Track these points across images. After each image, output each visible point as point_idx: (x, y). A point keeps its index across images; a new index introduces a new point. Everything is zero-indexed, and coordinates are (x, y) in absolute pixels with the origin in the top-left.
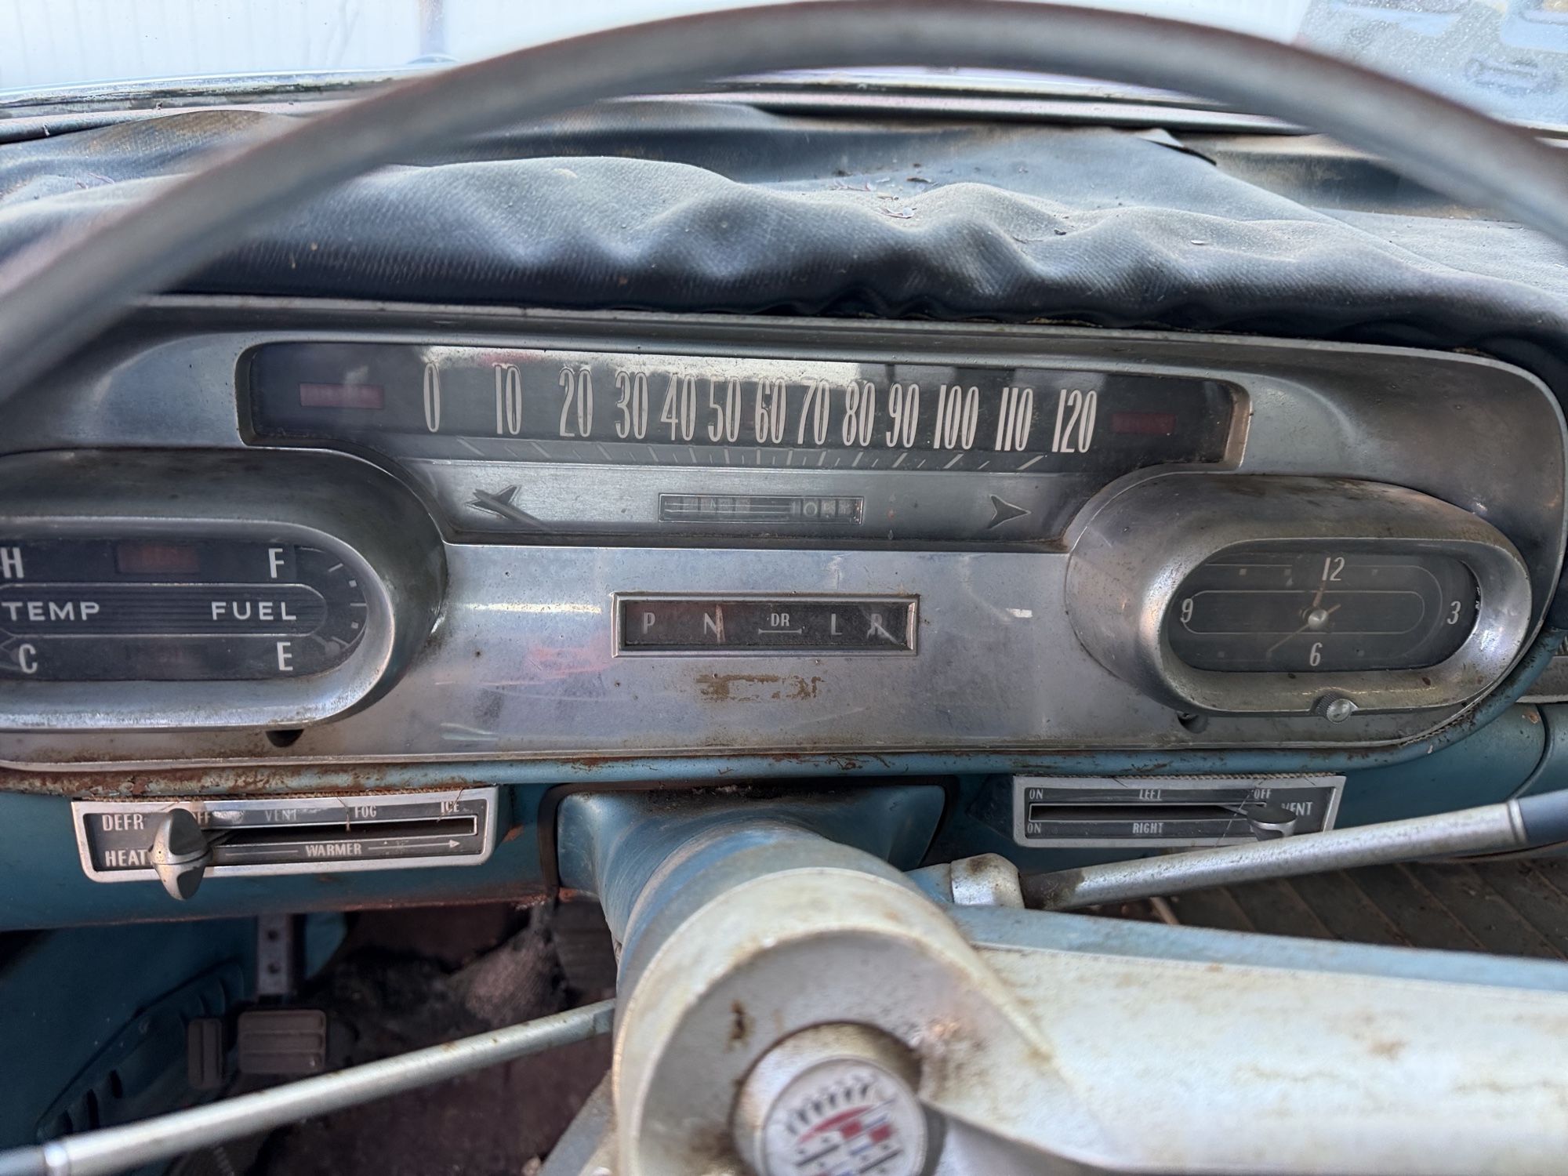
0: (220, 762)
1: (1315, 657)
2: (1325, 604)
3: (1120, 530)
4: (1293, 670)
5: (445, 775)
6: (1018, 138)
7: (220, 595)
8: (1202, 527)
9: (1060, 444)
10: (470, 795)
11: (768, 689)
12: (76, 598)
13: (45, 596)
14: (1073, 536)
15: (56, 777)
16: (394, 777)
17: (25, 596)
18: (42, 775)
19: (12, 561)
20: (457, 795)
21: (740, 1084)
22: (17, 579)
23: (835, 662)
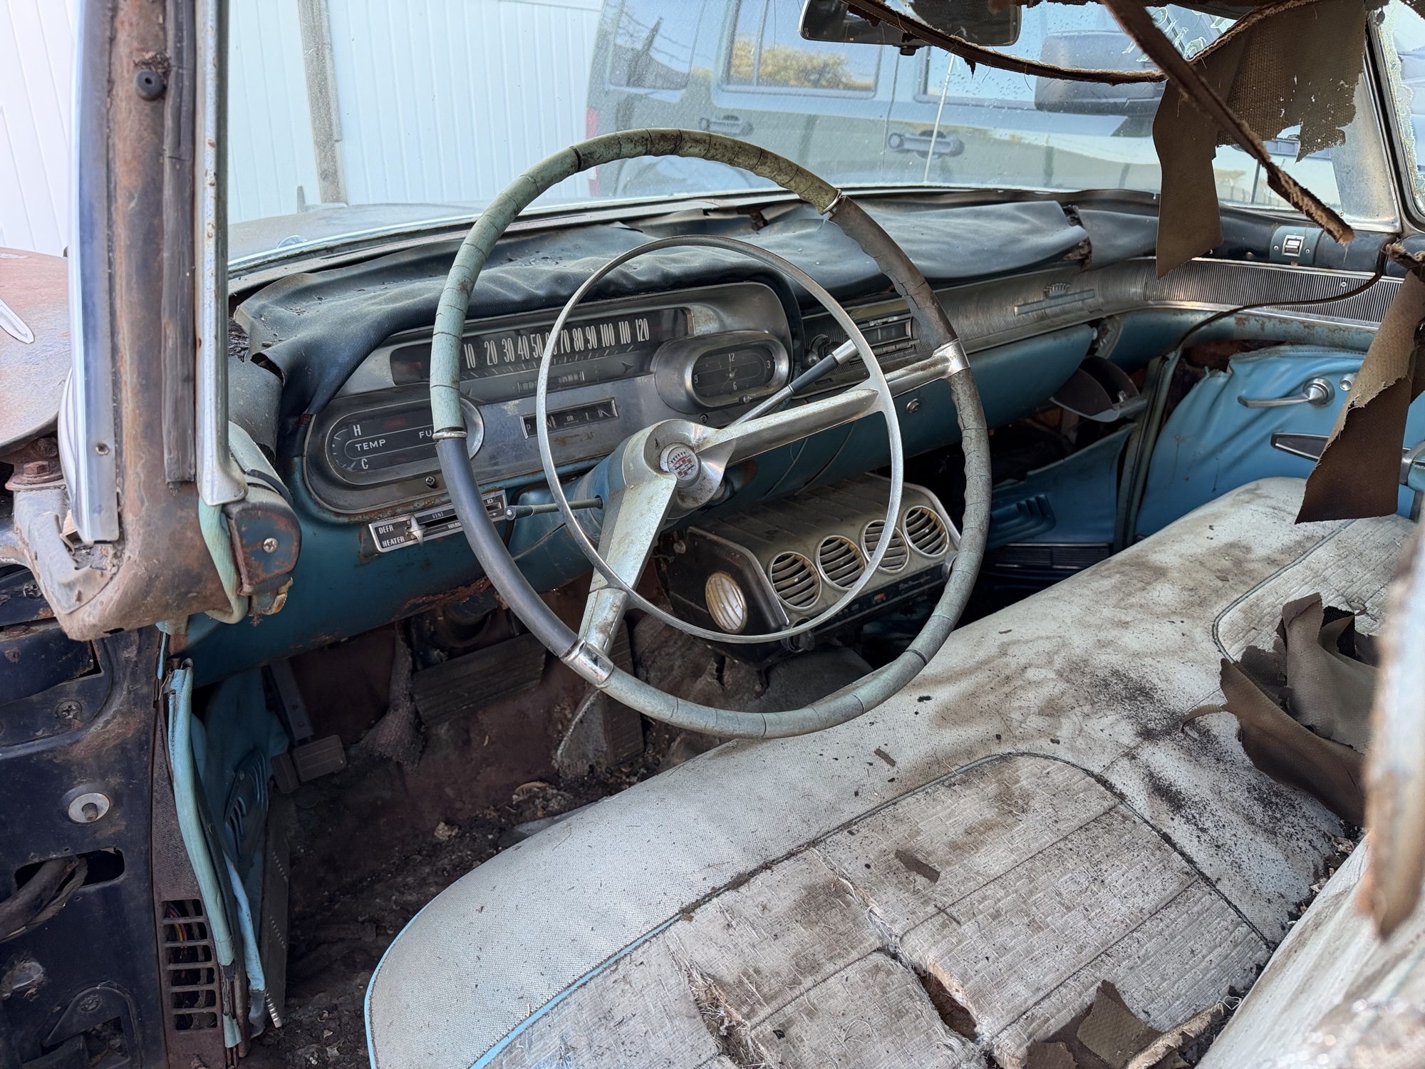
0: (418, 497)
1: (735, 387)
2: (733, 370)
3: (667, 362)
4: (731, 392)
5: (490, 487)
6: (568, 234)
7: (421, 430)
8: (694, 350)
9: (640, 339)
10: (498, 493)
11: (577, 439)
12: (377, 439)
13: (368, 441)
14: (652, 369)
15: (366, 513)
17: (361, 442)
18: (361, 514)
19: (357, 430)
20: (493, 495)
21: (660, 456)
22: (359, 436)
23: (595, 426)
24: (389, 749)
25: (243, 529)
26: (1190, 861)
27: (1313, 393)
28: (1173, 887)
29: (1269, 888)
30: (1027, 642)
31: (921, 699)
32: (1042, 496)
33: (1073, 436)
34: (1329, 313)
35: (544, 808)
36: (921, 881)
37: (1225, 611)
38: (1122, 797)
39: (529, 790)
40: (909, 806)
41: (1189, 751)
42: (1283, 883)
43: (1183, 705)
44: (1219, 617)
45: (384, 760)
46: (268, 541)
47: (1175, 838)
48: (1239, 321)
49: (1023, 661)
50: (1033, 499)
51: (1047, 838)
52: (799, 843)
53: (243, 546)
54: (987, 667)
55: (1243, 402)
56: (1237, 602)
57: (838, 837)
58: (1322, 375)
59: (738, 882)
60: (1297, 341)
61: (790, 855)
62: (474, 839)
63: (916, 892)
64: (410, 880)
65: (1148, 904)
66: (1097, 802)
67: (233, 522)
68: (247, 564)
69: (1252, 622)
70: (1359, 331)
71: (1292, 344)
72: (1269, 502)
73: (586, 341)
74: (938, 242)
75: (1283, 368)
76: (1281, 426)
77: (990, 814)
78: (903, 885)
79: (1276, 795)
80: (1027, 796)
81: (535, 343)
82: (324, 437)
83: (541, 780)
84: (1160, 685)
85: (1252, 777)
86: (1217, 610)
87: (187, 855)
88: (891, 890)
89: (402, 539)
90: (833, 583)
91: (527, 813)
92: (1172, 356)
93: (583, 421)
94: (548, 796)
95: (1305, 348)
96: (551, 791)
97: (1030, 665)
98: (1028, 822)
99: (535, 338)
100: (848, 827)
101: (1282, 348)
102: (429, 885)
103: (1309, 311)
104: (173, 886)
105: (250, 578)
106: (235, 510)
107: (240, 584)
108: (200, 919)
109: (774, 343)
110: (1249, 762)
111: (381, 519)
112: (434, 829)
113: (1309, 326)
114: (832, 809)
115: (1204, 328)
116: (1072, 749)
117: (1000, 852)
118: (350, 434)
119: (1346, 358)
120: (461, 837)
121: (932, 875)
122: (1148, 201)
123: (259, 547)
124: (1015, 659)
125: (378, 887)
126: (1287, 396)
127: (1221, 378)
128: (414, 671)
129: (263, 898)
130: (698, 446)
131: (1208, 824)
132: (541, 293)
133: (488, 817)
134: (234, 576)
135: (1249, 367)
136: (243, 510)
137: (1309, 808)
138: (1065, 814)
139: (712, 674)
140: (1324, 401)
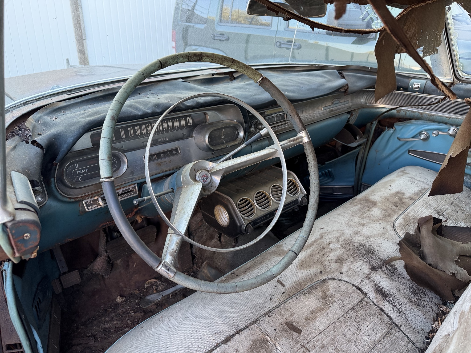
1: (224, 142)
2: (223, 135)
3: (199, 133)
4: (223, 143)
5: (131, 183)
8: (209, 129)
9: (189, 124)
10: (134, 186)
11: (165, 163)
12: (85, 169)
13: (81, 170)
14: (194, 135)
15: (81, 197)
16: (124, 185)
17: (79, 170)
18: (79, 197)
19: (77, 166)
20: (132, 186)
21: (196, 175)
22: (77, 168)
23: (172, 158)
24: (98, 271)
25: (13, 232)
26: (391, 319)
27: (423, 137)
28: (385, 330)
29: (418, 327)
30: (330, 233)
32: (330, 170)
33: (340, 149)
34: (428, 109)
35: (156, 289)
36: (295, 334)
37: (397, 218)
38: (366, 294)
39: (151, 282)
40: (290, 303)
41: (388, 275)
42: (423, 325)
43: (385, 256)
44: (395, 221)
45: (97, 275)
46: (26, 235)
47: (385, 310)
48: (398, 111)
49: (329, 240)
50: (327, 171)
51: (340, 313)
52: (250, 322)
53: (13, 239)
54: (316, 243)
55: (399, 139)
56: (401, 215)
57: (264, 318)
58: (425, 130)
59: (226, 341)
60: (417, 119)
61: (246, 327)
62: (131, 302)
63: (293, 339)
64: (107, 319)
65: (377, 337)
66: (357, 298)
67: (8, 230)
68: (16, 246)
69: (407, 223)
70: (439, 116)
71: (415, 120)
72: (409, 176)
73: (168, 126)
74: (296, 86)
75: (412, 127)
76: (412, 147)
77: (319, 305)
78: (288, 337)
79: (419, 290)
80: (332, 296)
81: (148, 127)
82: (63, 170)
83: (155, 278)
84: (377, 249)
85: (410, 283)
86: (394, 218)
87: (14, 328)
88: (284, 339)
89: (96, 205)
90: (260, 208)
91: (150, 292)
92: (374, 122)
93: (167, 156)
94: (158, 285)
95: (420, 121)
96: (159, 283)
97: (331, 242)
98: (334, 306)
99: (148, 126)
100: (267, 314)
101: (412, 121)
102: (114, 321)
103: (422, 109)
104: (10, 339)
105: (18, 251)
106: (9, 225)
107: (14, 253)
108: (21, 350)
109: (238, 125)
110: (409, 277)
111: (87, 199)
112: (116, 298)
113: (421, 114)
114: (262, 306)
115: (386, 114)
116: (347, 276)
117: (323, 320)
118: (74, 168)
119: (434, 125)
120: (126, 301)
121: (299, 331)
122: (367, 70)
123: (22, 238)
124: (326, 240)
125: (95, 322)
126: (413, 137)
127: (391, 131)
128: (107, 242)
129: (49, 333)
130: (210, 170)
131: (396, 303)
132: (149, 111)
133: (136, 293)
134: (11, 251)
135: (401, 127)
136: (13, 224)
137: (430, 294)
138: (346, 303)
139: (217, 239)
140: (426, 139)
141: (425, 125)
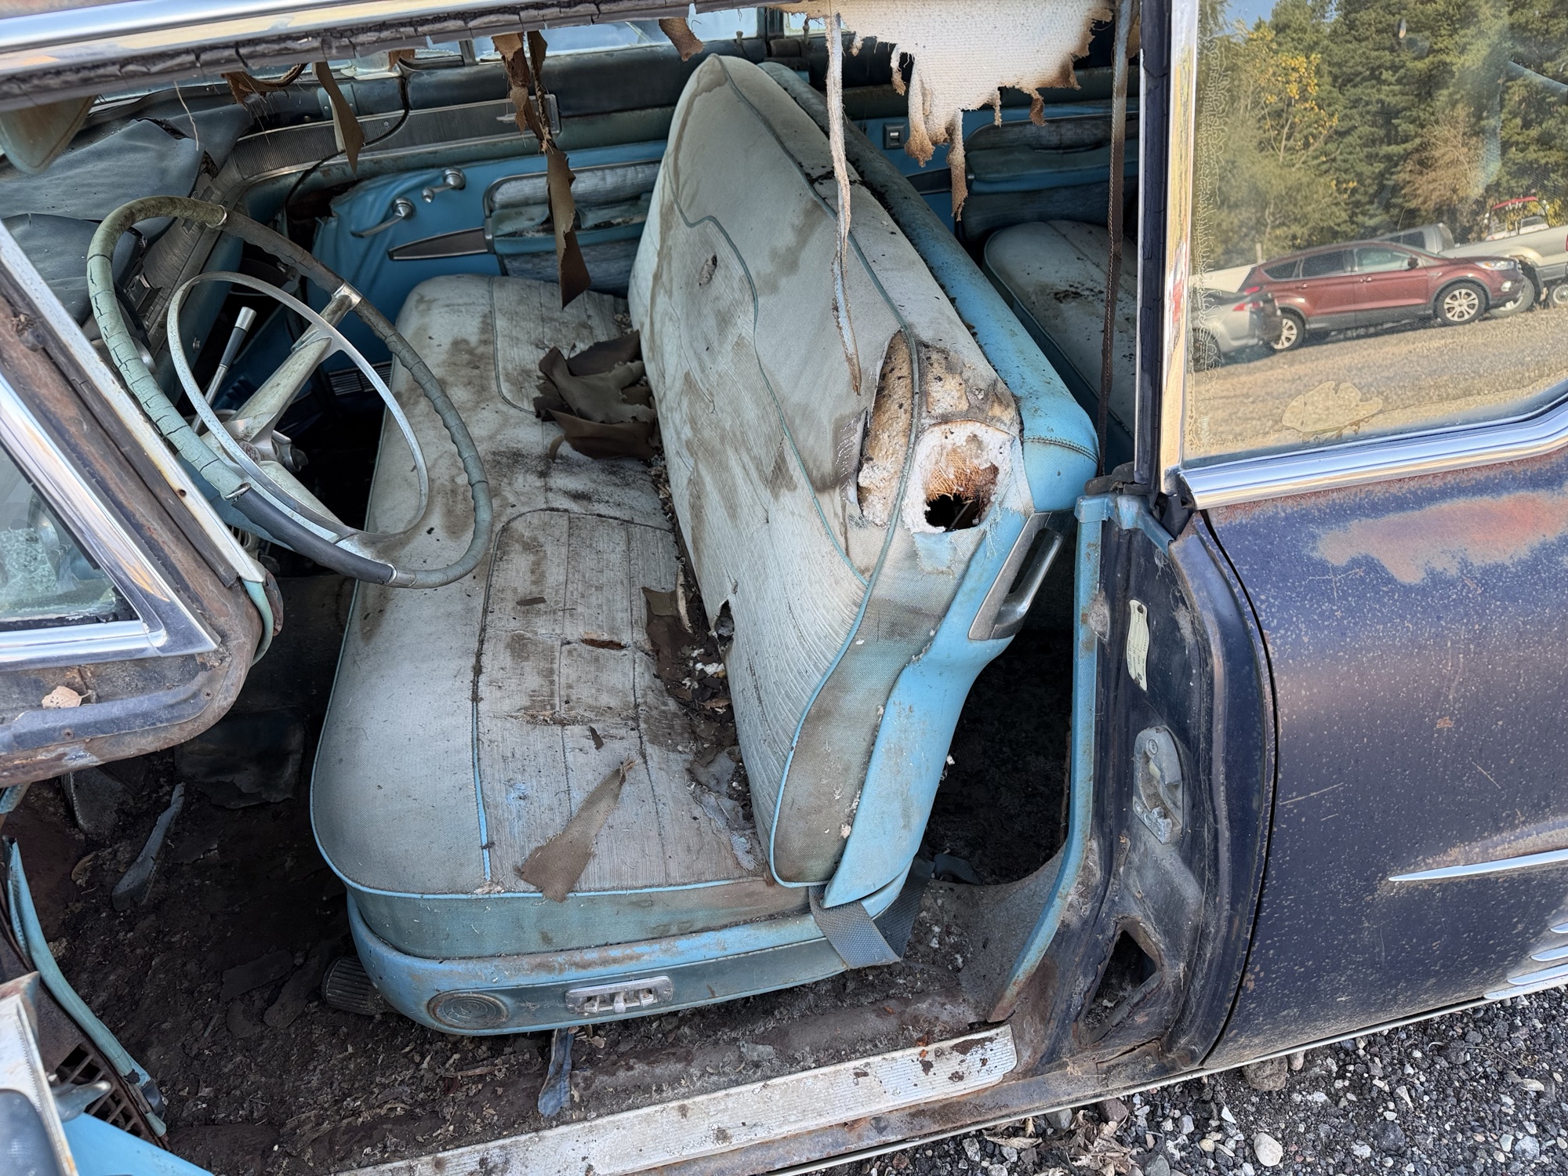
26: (616, 519)
27: (402, 211)
28: (623, 534)
29: (649, 508)
31: (430, 531)
34: (386, 148)
35: (117, 865)
36: (542, 606)
37: (499, 386)
38: (566, 511)
39: (85, 868)
40: (498, 581)
41: (566, 471)
42: (650, 503)
43: (539, 450)
44: (500, 392)
47: (602, 513)
48: (325, 173)
49: (447, 477)
51: (564, 550)
52: (478, 634)
54: (434, 493)
55: (358, 235)
56: (497, 378)
57: (489, 618)
58: (400, 196)
59: (478, 670)
60: (372, 175)
61: (482, 642)
63: (546, 612)
65: (622, 547)
66: (563, 522)
69: (518, 386)
70: (413, 156)
71: (369, 179)
72: (440, 302)
75: (370, 198)
76: (391, 244)
77: (532, 558)
78: (538, 613)
79: (613, 466)
80: (535, 539)
83: (82, 855)
84: (520, 446)
85: (597, 465)
86: (494, 387)
88: (537, 620)
91: (108, 880)
92: (279, 217)
94: (110, 856)
95: (380, 178)
96: (106, 853)
97: (453, 478)
98: (549, 549)
100: (485, 611)
101: (364, 184)
103: (372, 150)
110: (590, 459)
113: (377, 162)
114: (470, 610)
115: (300, 187)
116: (523, 504)
117: (555, 570)
120: (74, 940)
121: (542, 600)
122: (202, 94)
126: (384, 220)
127: (333, 223)
131: (607, 498)
135: (346, 207)
137: (628, 464)
138: (557, 533)
140: (411, 214)
141: (393, 185)
